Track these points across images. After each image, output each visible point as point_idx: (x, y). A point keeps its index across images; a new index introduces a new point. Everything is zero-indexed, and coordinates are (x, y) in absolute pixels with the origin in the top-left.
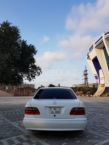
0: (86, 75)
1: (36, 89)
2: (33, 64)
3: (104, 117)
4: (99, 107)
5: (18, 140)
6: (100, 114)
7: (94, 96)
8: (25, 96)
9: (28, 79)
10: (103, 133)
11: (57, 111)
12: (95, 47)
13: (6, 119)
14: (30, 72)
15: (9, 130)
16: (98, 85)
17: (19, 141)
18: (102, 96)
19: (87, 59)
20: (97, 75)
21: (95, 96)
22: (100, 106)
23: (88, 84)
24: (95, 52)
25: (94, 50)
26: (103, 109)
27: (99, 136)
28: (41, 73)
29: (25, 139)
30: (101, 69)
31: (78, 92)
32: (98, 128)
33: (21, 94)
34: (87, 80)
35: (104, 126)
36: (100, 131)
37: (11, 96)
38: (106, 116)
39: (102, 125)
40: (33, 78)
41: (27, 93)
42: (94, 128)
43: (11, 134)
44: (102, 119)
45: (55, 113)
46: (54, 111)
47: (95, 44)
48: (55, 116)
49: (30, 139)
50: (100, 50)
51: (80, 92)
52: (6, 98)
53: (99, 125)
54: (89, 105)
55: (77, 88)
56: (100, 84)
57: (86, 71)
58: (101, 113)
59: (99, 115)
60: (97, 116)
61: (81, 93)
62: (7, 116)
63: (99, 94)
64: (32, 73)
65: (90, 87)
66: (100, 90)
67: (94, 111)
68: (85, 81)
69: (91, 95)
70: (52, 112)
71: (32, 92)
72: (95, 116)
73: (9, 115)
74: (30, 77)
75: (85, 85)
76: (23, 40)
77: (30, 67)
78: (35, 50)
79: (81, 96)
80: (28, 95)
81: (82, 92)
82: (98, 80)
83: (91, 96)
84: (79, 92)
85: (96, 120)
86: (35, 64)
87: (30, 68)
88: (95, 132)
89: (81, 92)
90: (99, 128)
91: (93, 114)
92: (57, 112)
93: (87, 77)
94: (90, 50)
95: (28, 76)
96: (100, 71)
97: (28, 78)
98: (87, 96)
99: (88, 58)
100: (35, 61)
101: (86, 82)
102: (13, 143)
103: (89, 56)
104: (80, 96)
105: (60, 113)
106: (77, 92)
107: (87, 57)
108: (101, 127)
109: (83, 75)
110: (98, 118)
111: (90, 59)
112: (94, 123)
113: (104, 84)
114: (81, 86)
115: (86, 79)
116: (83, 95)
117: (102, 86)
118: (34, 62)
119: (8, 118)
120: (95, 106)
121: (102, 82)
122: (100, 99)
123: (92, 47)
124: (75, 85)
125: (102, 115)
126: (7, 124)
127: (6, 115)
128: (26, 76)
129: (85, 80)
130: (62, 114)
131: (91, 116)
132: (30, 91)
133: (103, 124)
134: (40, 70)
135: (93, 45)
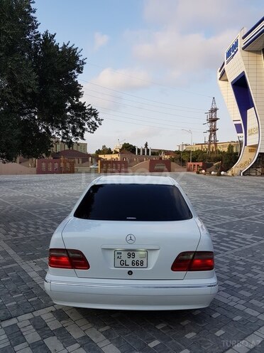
0: (213, 120)
1: (89, 155)
2: (77, 100)
3: (256, 243)
4: (241, 209)
5: (34, 326)
6: (244, 236)
7: (230, 173)
8: (64, 173)
9: (64, 141)
10: (253, 301)
11: (135, 259)
12: (243, 49)
13: (11, 252)
14: (69, 122)
15: (15, 292)
16: (241, 147)
17: (37, 330)
18: (250, 175)
19: (220, 79)
20: (241, 122)
21: (233, 175)
22: (245, 207)
23: (216, 144)
24: (241, 60)
25: (240, 54)
26: (253, 217)
27: (246, 314)
28: (100, 124)
29: (54, 324)
30: (253, 106)
31: (191, 163)
32: (241, 283)
33: (53, 166)
34: (215, 134)
35: (256, 277)
36: (248, 294)
37: (31, 173)
38: (259, 240)
39: (250, 272)
40: (76, 139)
41: (68, 165)
42: (232, 283)
43: (18, 306)
44: (251, 250)
45: (131, 265)
46: (129, 262)
47: (244, 38)
48: (130, 273)
49: (65, 323)
50: (255, 55)
51: (196, 164)
52: (17, 177)
53: (243, 273)
54: (216, 203)
55: (189, 152)
56: (246, 145)
57: (214, 110)
58: (247, 231)
59: (244, 239)
60: (238, 240)
61: (198, 165)
62: (15, 240)
63: (241, 169)
64: (74, 127)
65: (221, 150)
66: (246, 159)
67: (230, 225)
68: (210, 137)
69: (222, 173)
70: (123, 264)
71: (81, 162)
72: (233, 240)
73: (21, 236)
74: (70, 135)
75: (210, 144)
76: (47, 32)
77: (69, 110)
78: (81, 58)
79: (198, 173)
80: (72, 171)
81: (201, 164)
82: (243, 134)
83: (224, 175)
84: (194, 163)
85: (235, 254)
86: (80, 100)
87: (68, 113)
88: (236, 299)
89: (198, 163)
90: (245, 282)
91: (229, 234)
92: (136, 264)
93: (215, 126)
94: (228, 54)
95: (64, 134)
96: (250, 112)
97: (65, 139)
98: (213, 173)
99: (222, 79)
100: (80, 91)
101: (213, 139)
102: (21, 338)
103: (224, 71)
104: (195, 173)
105: (145, 265)
106: (189, 164)
107: (219, 74)
108: (250, 281)
109: (206, 122)
110: (240, 249)
111: (227, 80)
112: (230, 264)
113: (256, 146)
114: (200, 149)
115: (213, 131)
116: (203, 171)
117: (250, 151)
118: (79, 95)
119: (16, 245)
120: (232, 208)
121: (252, 140)
122: (244, 182)
123: (235, 46)
124: (186, 145)
125: (249, 237)
126: (12, 269)
127: (13, 236)
128: (58, 133)
129: (211, 134)
130: (150, 268)
131: (223, 241)
132: (76, 160)
133: (255, 269)
134: (95, 115)
135: (237, 43)
